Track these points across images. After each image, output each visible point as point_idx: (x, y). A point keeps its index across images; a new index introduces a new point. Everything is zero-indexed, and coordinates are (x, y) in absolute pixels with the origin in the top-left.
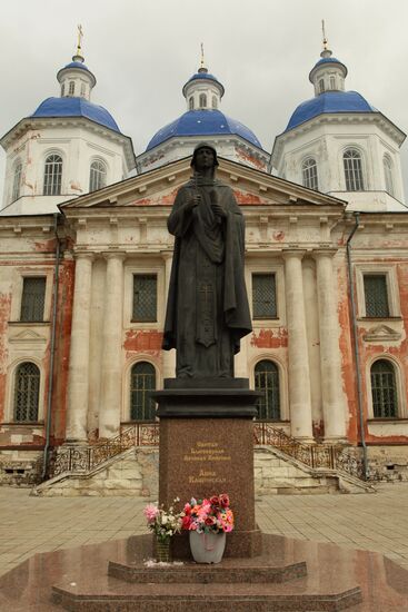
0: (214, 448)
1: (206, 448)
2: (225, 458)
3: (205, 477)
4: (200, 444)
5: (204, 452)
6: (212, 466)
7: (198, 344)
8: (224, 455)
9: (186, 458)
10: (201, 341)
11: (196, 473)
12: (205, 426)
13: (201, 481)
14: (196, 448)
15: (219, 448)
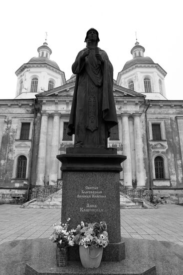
0: (96, 190)
1: (90, 190)
2: (103, 197)
3: (90, 208)
4: (87, 188)
5: (90, 192)
6: (94, 201)
7: (87, 130)
8: (101, 194)
9: (79, 196)
10: (89, 128)
11: (84, 206)
12: (90, 177)
13: (88, 211)
14: (85, 190)
15: (99, 190)
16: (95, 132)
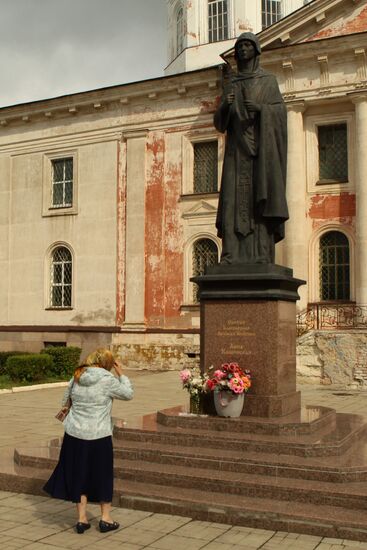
0: (242, 326)
1: (235, 325)
2: (251, 334)
3: (235, 349)
4: (230, 322)
5: (235, 328)
6: (240, 340)
7: (237, 234)
8: (250, 331)
9: (220, 334)
10: (240, 231)
11: (227, 347)
12: (235, 308)
13: (232, 353)
14: (227, 326)
15: (246, 325)
16: (252, 236)
